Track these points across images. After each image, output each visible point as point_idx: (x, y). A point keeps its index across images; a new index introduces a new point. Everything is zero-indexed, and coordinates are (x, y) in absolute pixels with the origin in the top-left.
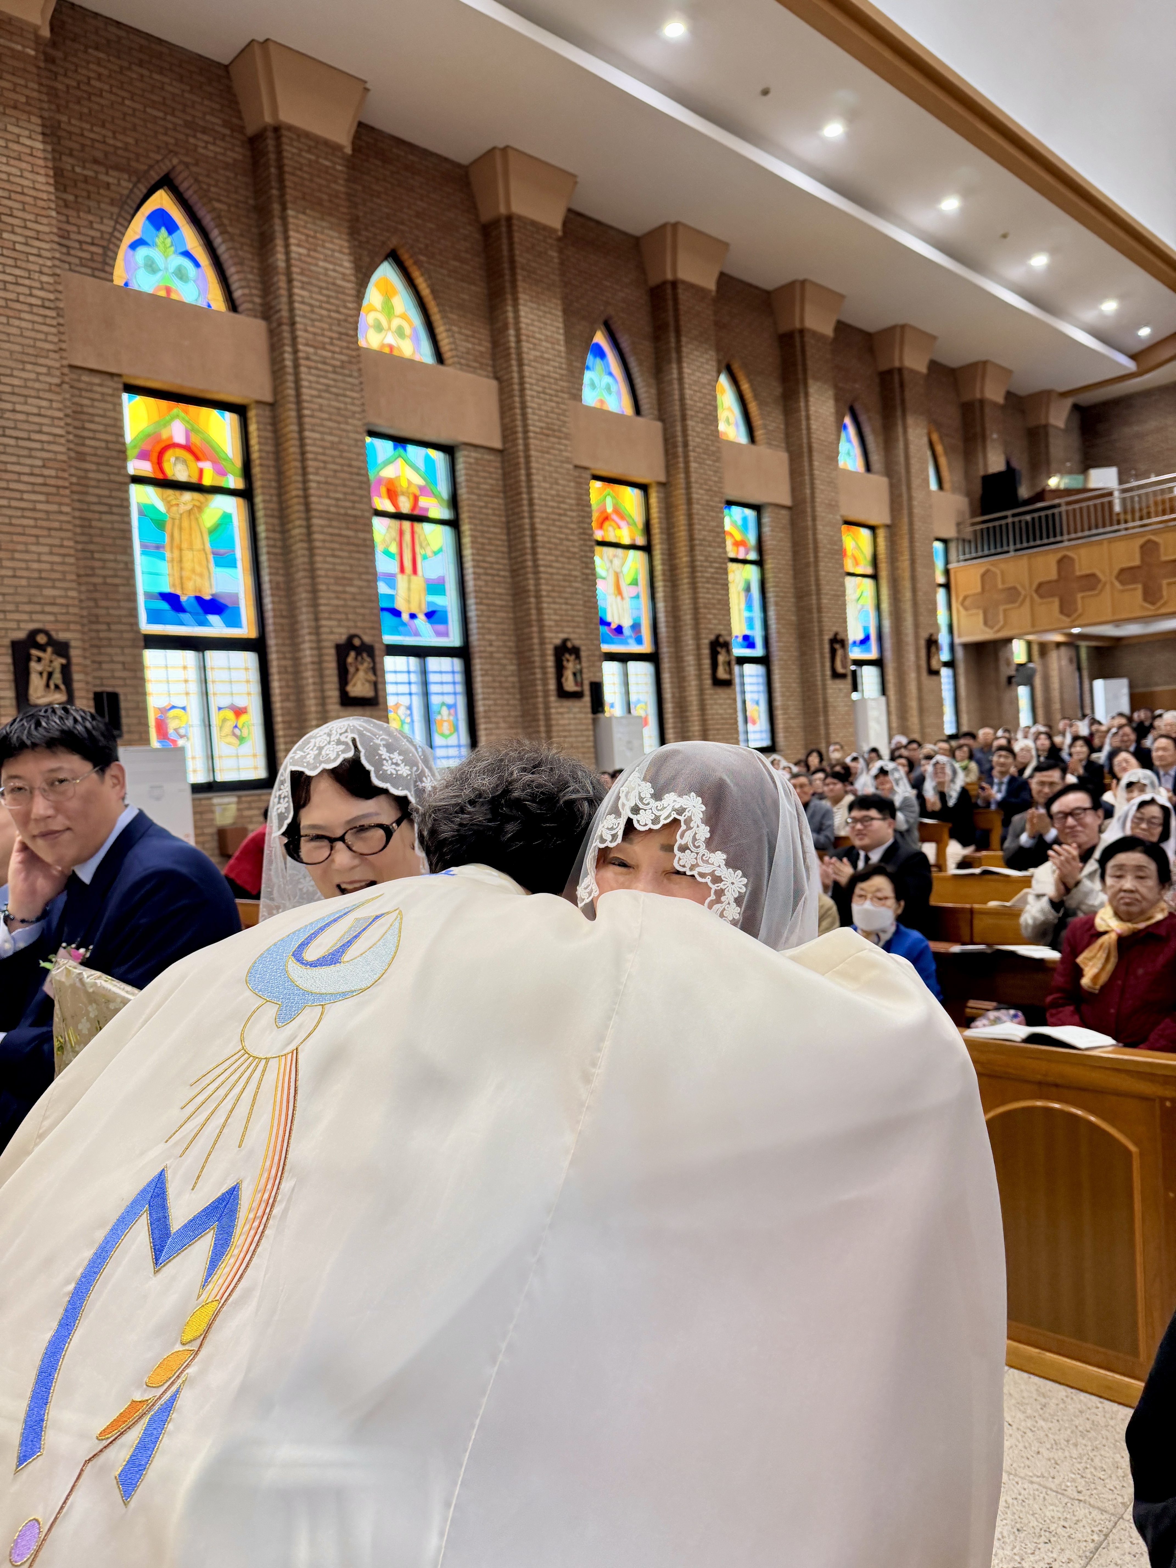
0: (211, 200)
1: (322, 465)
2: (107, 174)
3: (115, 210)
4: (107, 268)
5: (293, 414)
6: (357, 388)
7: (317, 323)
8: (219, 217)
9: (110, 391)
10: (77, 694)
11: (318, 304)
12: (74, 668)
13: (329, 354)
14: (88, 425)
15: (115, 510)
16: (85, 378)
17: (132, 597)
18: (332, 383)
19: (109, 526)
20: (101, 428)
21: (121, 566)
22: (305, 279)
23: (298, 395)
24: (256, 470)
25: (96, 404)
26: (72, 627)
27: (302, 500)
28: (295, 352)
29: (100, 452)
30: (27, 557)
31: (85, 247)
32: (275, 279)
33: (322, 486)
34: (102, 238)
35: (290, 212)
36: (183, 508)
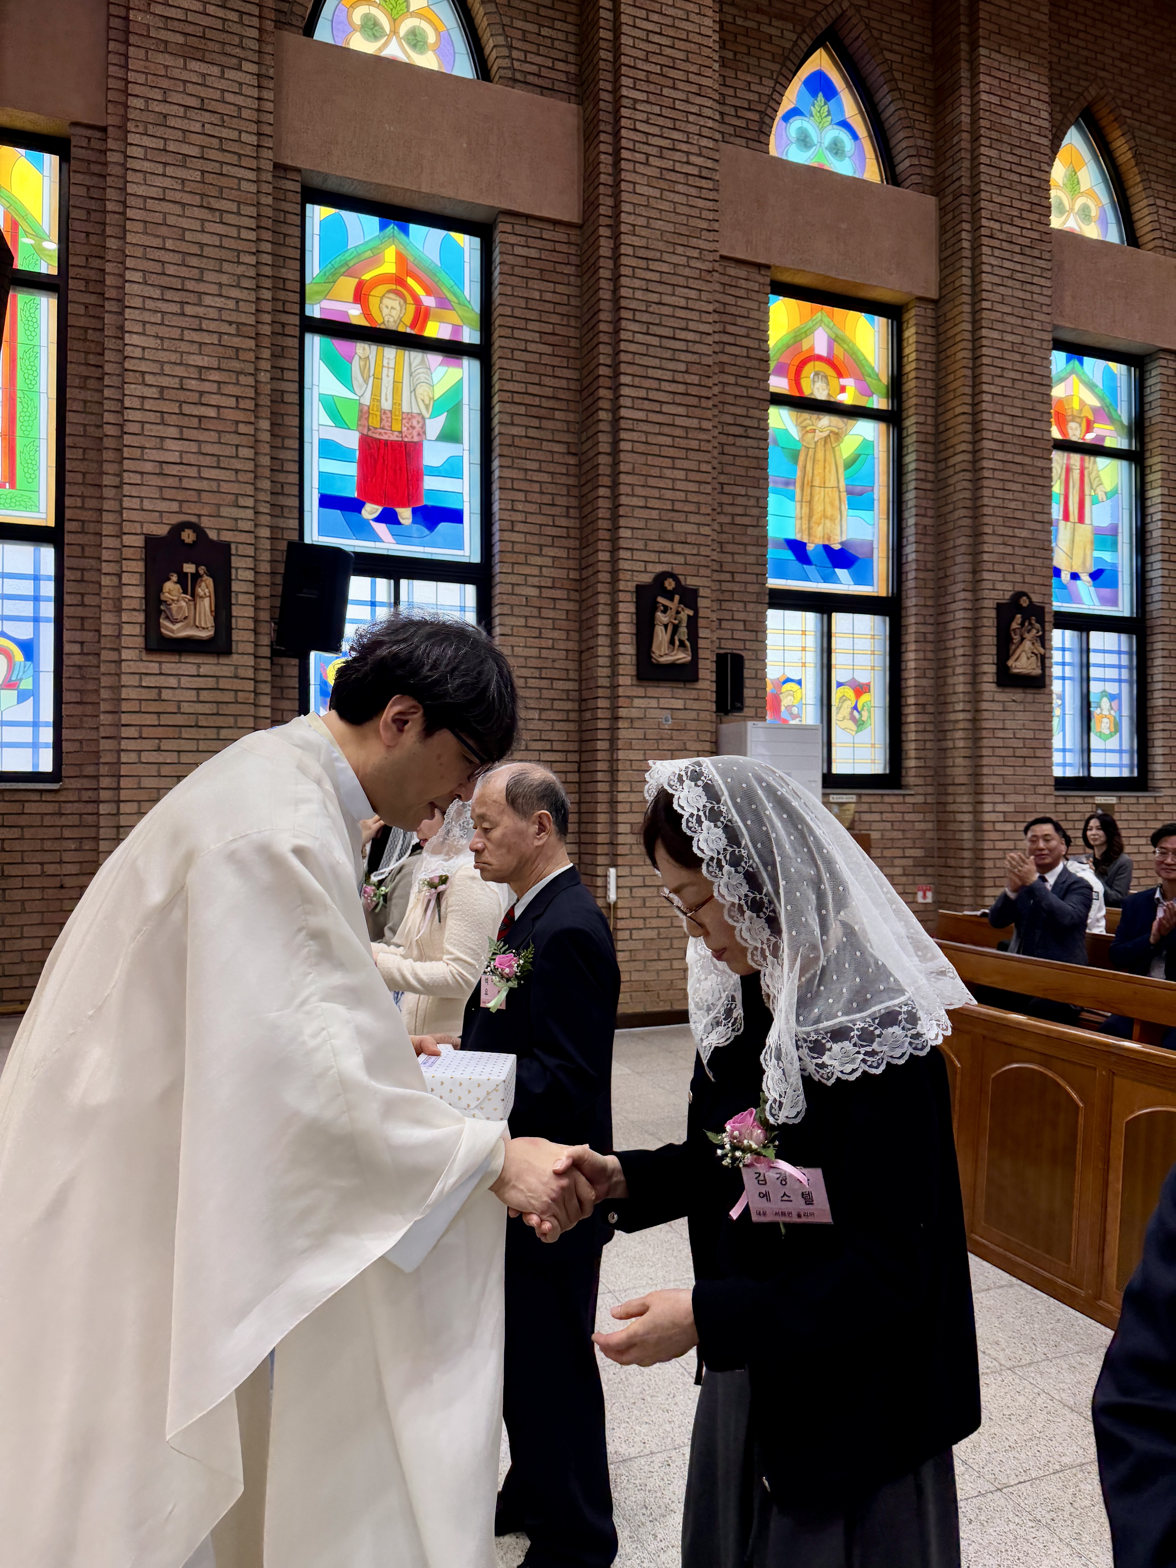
0: (882, 50)
1: (998, 372)
2: (770, 25)
3: (776, 67)
4: (763, 138)
5: (967, 308)
6: (1048, 274)
7: (1005, 191)
8: (891, 70)
9: (756, 287)
10: (702, 654)
11: (1008, 166)
12: (701, 622)
13: (1017, 231)
14: (731, 329)
15: (751, 433)
16: (732, 271)
17: (762, 541)
18: (1018, 267)
19: (743, 453)
20: (743, 331)
21: (752, 502)
22: (994, 135)
23: (976, 282)
24: (910, 385)
25: (740, 302)
26: (702, 571)
27: (969, 419)
28: (976, 228)
29: (740, 361)
30: (661, 483)
31: (741, 113)
32: (956, 140)
33: (996, 398)
34: (760, 102)
35: (982, 51)
36: (819, 435)
